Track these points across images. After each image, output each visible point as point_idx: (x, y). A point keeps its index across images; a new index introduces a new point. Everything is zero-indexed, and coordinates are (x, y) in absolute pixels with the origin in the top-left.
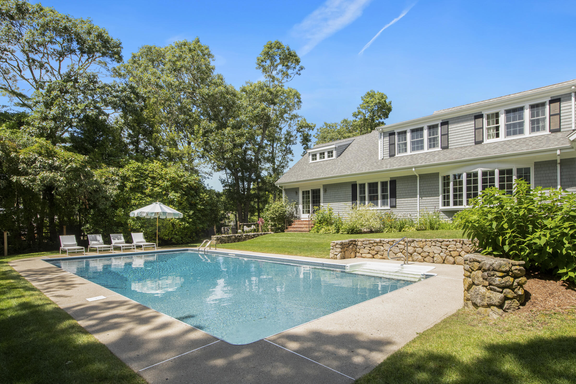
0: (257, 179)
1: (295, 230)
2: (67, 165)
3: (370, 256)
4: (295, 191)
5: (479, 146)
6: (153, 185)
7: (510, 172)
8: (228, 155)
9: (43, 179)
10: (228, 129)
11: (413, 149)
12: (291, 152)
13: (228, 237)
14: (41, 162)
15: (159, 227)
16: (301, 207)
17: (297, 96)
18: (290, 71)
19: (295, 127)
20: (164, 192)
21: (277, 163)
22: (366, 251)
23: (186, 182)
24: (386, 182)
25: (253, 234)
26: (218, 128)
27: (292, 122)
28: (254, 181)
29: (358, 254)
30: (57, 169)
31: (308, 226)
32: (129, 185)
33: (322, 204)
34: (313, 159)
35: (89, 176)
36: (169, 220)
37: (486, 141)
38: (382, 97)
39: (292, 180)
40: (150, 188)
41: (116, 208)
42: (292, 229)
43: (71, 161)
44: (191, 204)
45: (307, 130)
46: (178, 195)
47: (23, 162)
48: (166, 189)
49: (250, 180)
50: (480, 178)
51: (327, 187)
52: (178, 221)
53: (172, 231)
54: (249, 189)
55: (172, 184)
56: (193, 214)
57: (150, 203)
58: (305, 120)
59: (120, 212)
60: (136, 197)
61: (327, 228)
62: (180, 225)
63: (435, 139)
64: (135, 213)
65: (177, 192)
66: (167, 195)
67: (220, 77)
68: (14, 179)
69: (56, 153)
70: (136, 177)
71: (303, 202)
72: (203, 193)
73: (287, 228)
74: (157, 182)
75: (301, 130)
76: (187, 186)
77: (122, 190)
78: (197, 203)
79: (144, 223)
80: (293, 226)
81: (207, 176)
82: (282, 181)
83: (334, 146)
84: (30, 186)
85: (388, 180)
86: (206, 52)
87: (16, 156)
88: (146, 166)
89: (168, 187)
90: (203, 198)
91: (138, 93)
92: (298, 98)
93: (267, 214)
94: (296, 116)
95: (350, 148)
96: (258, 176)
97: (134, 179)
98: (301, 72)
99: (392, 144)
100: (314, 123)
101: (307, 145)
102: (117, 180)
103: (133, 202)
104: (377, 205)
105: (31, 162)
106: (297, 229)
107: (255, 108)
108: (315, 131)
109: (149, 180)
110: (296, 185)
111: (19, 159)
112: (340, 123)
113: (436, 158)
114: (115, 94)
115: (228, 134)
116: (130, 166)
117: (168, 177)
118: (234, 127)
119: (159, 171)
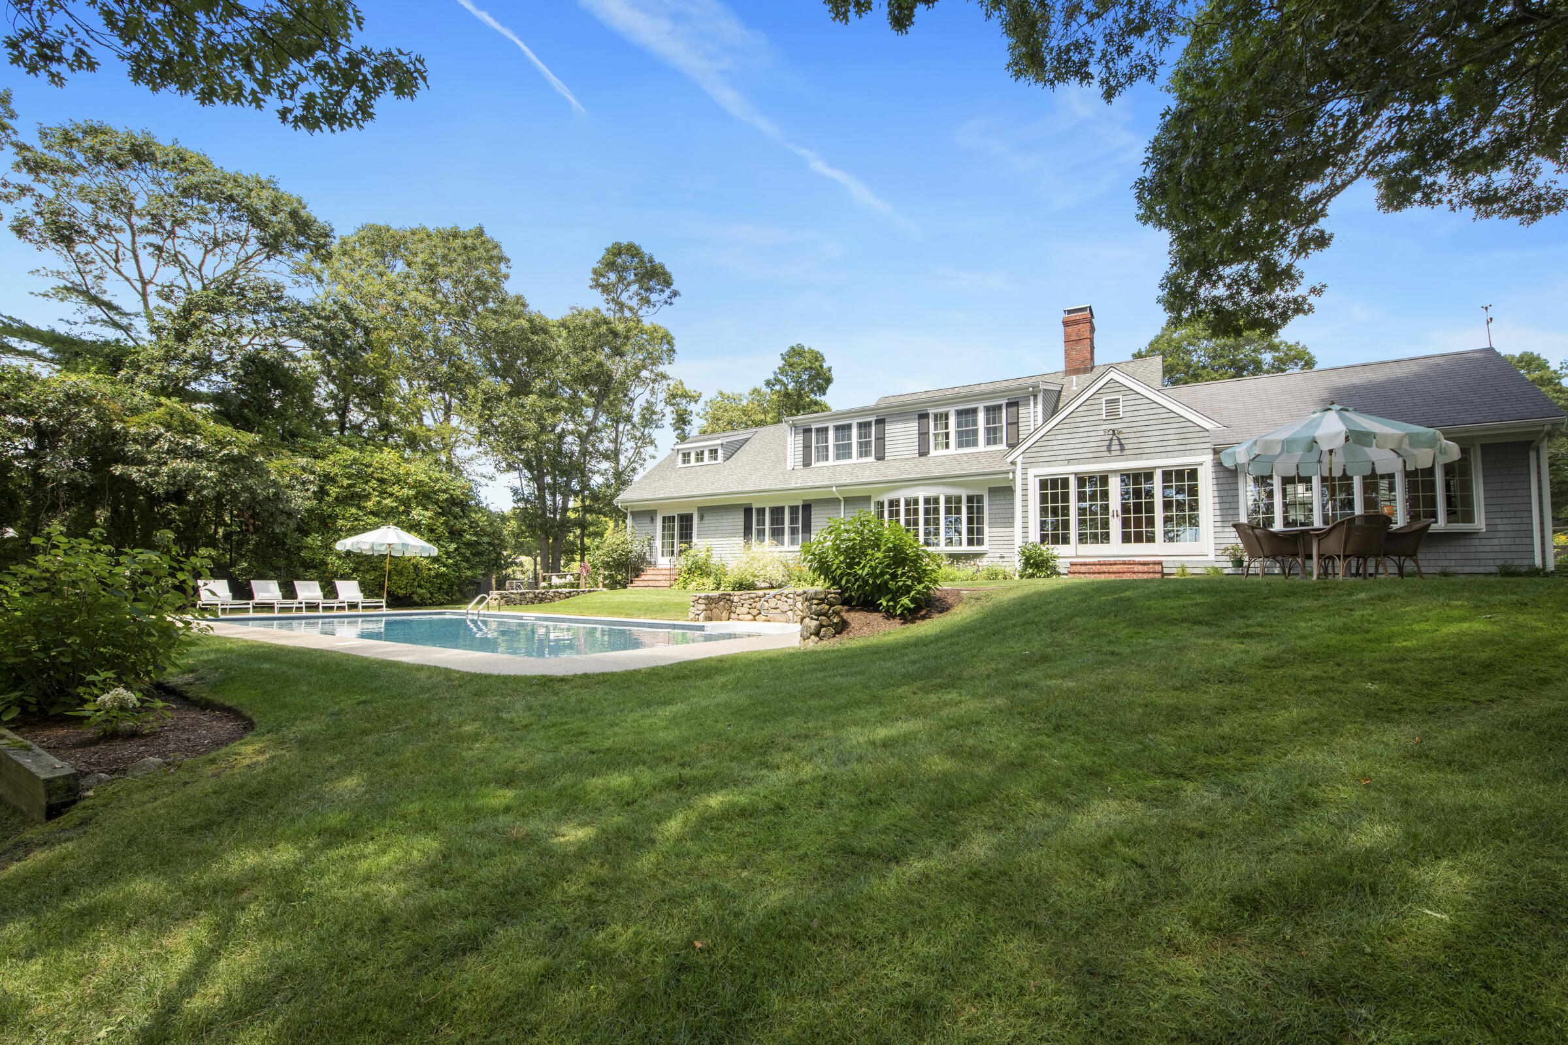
0: (581, 491)
1: (646, 584)
2: (221, 450)
3: (750, 617)
4: (650, 514)
5: (922, 459)
6: (382, 493)
7: (958, 500)
8: (529, 444)
9: (174, 474)
10: (532, 398)
11: (838, 457)
12: (652, 442)
13: (521, 594)
14: (170, 441)
15: (390, 572)
16: (658, 543)
17: (667, 339)
18: (654, 297)
19: (662, 396)
20: (402, 508)
21: (623, 461)
22: (745, 610)
23: (445, 491)
24: (797, 507)
25: (568, 590)
26: (511, 394)
27: (656, 386)
28: (576, 494)
29: (733, 616)
30: (200, 455)
31: (667, 578)
32: (334, 491)
33: (695, 540)
34: (684, 461)
35: (259, 471)
36: (409, 560)
37: (933, 452)
38: (817, 359)
39: (645, 497)
40: (375, 499)
41: (306, 533)
42: (641, 584)
43: (229, 443)
44: (451, 533)
45: (684, 402)
46: (428, 514)
47: (135, 441)
48: (406, 502)
49: (567, 492)
50: (921, 507)
51: (704, 511)
52: (425, 562)
53: (414, 580)
54: (565, 509)
55: (418, 493)
56: (456, 549)
57: (376, 526)
58: (682, 383)
59: (314, 540)
60: (347, 515)
61: (700, 581)
62: (429, 569)
63: (868, 444)
64: (345, 544)
65: (427, 509)
66: (408, 513)
67: (520, 300)
68: (118, 470)
69: (197, 426)
70: (349, 478)
71: (663, 535)
72: (476, 513)
73: (632, 582)
74: (389, 489)
75: (673, 401)
76: (446, 500)
77: (320, 501)
78: (465, 531)
79: (361, 563)
80: (643, 577)
81: (484, 481)
82: (625, 497)
83: (719, 442)
84: (147, 484)
85: (800, 503)
86: (494, 253)
87: (123, 428)
88: (369, 459)
89: (409, 499)
90: (476, 522)
91: (356, 319)
92: (669, 343)
93: (596, 556)
94: (664, 377)
95: (747, 447)
96: (585, 486)
97: (346, 482)
98: (673, 300)
99: (807, 447)
100: (699, 391)
101: (683, 430)
102: (311, 482)
103: (340, 522)
104: (783, 544)
105: (149, 441)
106: (650, 583)
107: (585, 361)
108: (701, 403)
109: (374, 483)
110: (651, 506)
111: (127, 433)
112: (747, 394)
113: (867, 473)
114: (315, 321)
115: (532, 405)
116: (338, 457)
117: (410, 480)
118: (542, 393)
119: (393, 467)
